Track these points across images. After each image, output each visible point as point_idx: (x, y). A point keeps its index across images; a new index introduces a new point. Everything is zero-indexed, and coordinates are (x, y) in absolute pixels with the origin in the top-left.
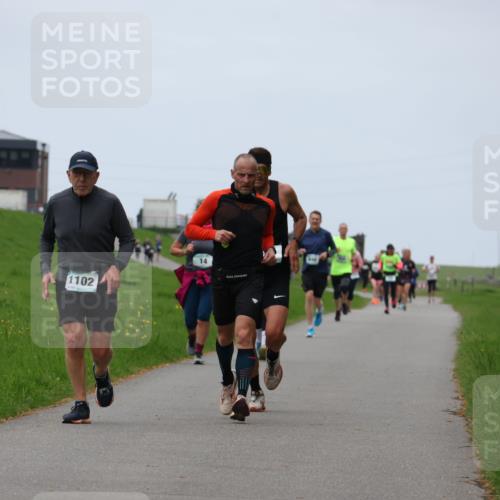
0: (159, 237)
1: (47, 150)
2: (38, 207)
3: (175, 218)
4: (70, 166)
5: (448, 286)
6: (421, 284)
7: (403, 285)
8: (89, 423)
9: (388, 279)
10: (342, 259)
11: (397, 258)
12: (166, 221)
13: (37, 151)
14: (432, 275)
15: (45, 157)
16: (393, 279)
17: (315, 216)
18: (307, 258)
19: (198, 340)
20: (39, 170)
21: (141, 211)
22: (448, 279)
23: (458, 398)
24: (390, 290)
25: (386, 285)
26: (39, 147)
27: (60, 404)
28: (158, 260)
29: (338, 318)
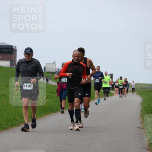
0: (50, 74)
1: (16, 48)
2: (14, 66)
3: (55, 69)
4: (25, 52)
5: (138, 89)
6: (130, 89)
7: (124, 89)
8: (29, 131)
9: (120, 87)
10: (106, 83)
11: (123, 81)
12: (53, 70)
13: (13, 49)
14: (133, 86)
15: (16, 51)
16: (122, 87)
17: (98, 67)
18: (96, 80)
19: (63, 106)
20: (14, 55)
21: (45, 67)
22: (138, 87)
23: (141, 124)
24: (121, 91)
25: (120, 89)
26: (14, 48)
27: (20, 126)
28: (50, 82)
29: (105, 99)
